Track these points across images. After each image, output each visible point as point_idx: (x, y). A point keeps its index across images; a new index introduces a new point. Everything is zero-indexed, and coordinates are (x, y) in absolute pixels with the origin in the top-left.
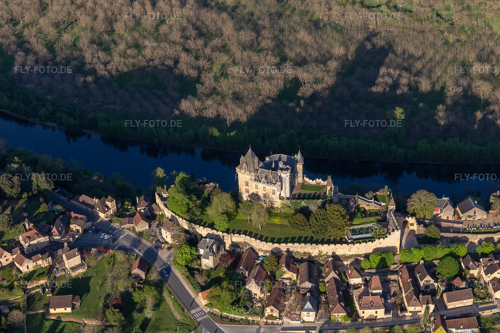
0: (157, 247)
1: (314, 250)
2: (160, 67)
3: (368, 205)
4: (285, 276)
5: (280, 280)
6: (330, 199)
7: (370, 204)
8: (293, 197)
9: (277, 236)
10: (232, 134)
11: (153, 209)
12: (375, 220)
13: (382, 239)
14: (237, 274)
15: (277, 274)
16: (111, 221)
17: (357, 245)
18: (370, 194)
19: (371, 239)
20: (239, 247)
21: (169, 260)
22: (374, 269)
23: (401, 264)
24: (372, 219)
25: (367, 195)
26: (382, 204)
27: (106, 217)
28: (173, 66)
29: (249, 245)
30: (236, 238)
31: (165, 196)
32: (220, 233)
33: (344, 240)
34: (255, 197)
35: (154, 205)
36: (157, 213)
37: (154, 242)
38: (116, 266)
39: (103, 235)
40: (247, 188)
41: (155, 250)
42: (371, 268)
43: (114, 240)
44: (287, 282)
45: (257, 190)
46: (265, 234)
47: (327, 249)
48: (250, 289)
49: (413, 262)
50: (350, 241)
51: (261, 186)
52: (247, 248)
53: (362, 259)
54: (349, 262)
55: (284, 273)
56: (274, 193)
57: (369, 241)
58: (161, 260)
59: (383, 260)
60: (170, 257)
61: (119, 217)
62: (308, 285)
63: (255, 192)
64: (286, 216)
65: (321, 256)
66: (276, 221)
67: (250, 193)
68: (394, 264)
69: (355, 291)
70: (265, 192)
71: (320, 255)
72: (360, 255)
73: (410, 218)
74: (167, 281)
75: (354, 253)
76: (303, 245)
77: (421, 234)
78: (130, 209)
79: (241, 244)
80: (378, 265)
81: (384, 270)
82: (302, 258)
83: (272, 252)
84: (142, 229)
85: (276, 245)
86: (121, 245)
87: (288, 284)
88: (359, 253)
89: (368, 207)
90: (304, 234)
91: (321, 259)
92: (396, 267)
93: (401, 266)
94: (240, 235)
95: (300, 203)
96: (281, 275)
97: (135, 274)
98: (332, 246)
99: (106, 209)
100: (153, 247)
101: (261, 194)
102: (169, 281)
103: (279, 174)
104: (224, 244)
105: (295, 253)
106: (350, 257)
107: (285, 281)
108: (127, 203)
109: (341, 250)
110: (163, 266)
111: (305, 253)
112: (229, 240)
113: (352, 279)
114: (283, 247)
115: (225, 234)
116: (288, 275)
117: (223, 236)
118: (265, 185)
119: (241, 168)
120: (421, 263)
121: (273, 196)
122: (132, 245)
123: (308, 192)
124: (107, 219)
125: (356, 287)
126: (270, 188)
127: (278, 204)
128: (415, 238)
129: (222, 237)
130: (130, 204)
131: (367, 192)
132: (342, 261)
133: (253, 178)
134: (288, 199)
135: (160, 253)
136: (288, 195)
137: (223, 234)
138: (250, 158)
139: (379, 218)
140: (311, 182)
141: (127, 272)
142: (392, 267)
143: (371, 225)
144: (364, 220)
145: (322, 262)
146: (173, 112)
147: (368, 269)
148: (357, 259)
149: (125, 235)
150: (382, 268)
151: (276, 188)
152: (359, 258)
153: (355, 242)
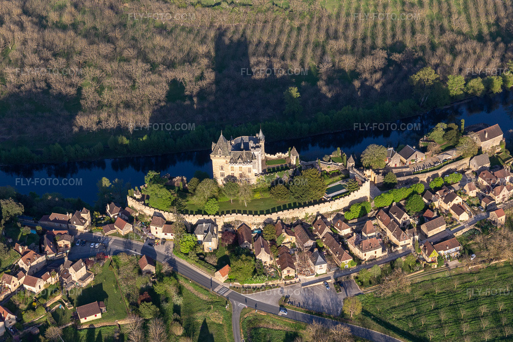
0: (151, 245)
1: (300, 214)
2: (34, 90)
3: (329, 167)
4: (286, 241)
5: (282, 245)
6: (299, 166)
7: (330, 166)
8: (264, 172)
9: (264, 209)
10: (144, 138)
11: (129, 213)
12: (340, 178)
13: (356, 192)
14: (242, 248)
15: (278, 241)
16: (91, 232)
17: (337, 201)
18: (327, 158)
19: (347, 194)
20: (231, 226)
21: (168, 252)
22: (356, 218)
23: (375, 210)
24: (338, 177)
25: (324, 159)
26: (339, 164)
27: (85, 229)
28: (46, 88)
29: (241, 222)
30: (228, 218)
31: (139, 197)
32: (212, 217)
33: (323, 200)
34: (231, 179)
35: (127, 209)
36: (134, 215)
37: (145, 241)
38: (121, 269)
39: (93, 244)
40: (222, 172)
41: (150, 247)
42: (354, 219)
43: (106, 246)
44: (288, 245)
45: (233, 172)
46: (253, 210)
47: (312, 210)
48: (260, 259)
49: (385, 206)
50: (328, 199)
51: (236, 166)
52: (239, 225)
53: (342, 213)
54: (332, 218)
55: (284, 238)
56: (250, 171)
57: (345, 196)
58: (160, 254)
59: (363, 209)
60: (167, 249)
61: (97, 227)
62: (310, 243)
63: (231, 174)
64: (264, 190)
65: (308, 218)
66: (257, 196)
67: (226, 176)
68: (372, 211)
69: (348, 240)
70: (241, 172)
71: (306, 217)
72: (340, 210)
73: (368, 171)
74: (177, 270)
75: (335, 209)
76: (291, 210)
77: (381, 183)
78: (101, 218)
79: (232, 223)
80: (360, 214)
81: (364, 218)
82: (291, 223)
83: (265, 224)
84: (127, 231)
85: (268, 216)
86: (114, 250)
87: (289, 247)
88: (338, 209)
89: (329, 169)
90: (287, 201)
91: (308, 220)
92: (373, 214)
93: (376, 212)
94: (231, 214)
95: (274, 176)
96: (282, 241)
97: (146, 270)
98: (317, 206)
99: (84, 221)
100: (146, 245)
101: (237, 175)
102: (179, 270)
103: (252, 153)
104: (217, 226)
105: (285, 220)
106: (332, 213)
107: (287, 245)
108: (96, 213)
109: (324, 208)
110: (165, 259)
111: (293, 218)
112: (221, 221)
113: (342, 231)
114: (274, 216)
115: (217, 217)
116: (288, 239)
117: (215, 219)
118: (241, 166)
119: (216, 154)
120: (393, 205)
121: (250, 174)
122: (125, 248)
123: (275, 166)
124: (87, 231)
125: (349, 237)
126: (245, 167)
127: (254, 181)
128: (376, 187)
129: (214, 221)
130: (99, 214)
131: (324, 156)
132: (326, 218)
133: (229, 161)
134: (262, 174)
135: (156, 248)
136: (261, 172)
137: (215, 218)
138: (223, 143)
139: (343, 176)
140: (273, 157)
141: (136, 271)
142: (369, 214)
143: (338, 183)
144: (331, 180)
145: (309, 223)
146: (72, 130)
147: (351, 220)
148: (338, 214)
149: (112, 240)
150: (363, 216)
151: (252, 166)
152: (339, 213)
153: (334, 199)
